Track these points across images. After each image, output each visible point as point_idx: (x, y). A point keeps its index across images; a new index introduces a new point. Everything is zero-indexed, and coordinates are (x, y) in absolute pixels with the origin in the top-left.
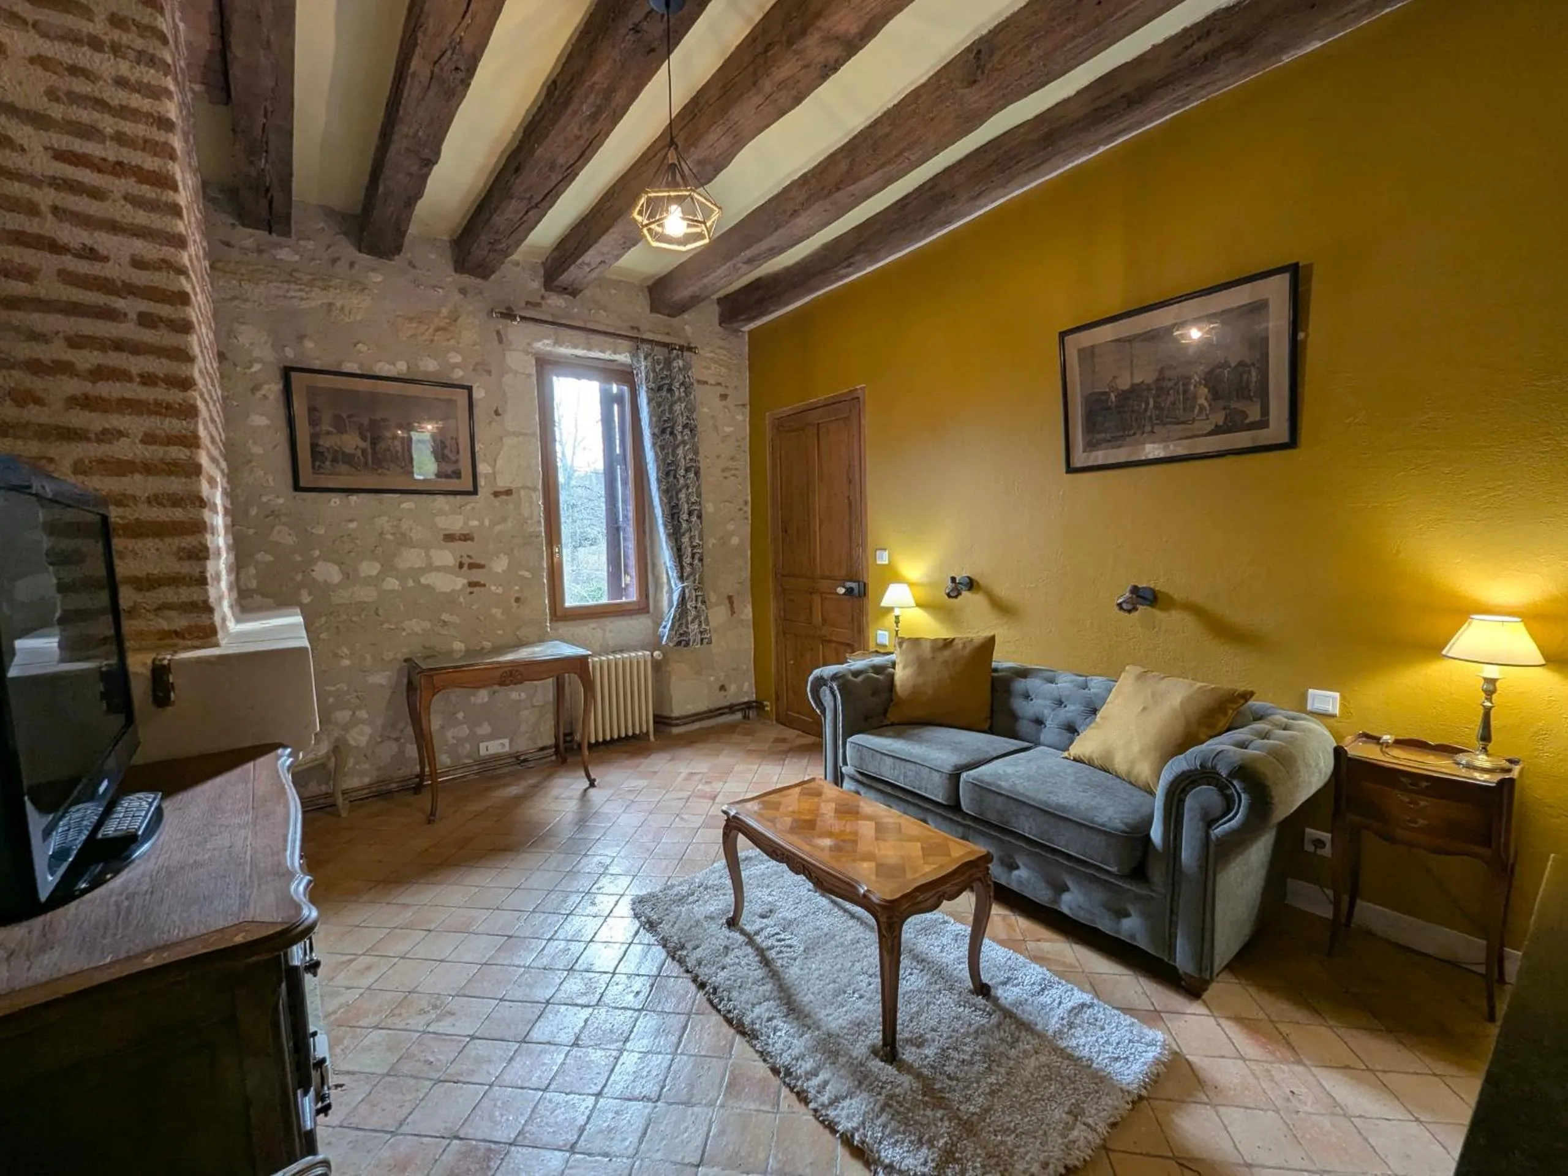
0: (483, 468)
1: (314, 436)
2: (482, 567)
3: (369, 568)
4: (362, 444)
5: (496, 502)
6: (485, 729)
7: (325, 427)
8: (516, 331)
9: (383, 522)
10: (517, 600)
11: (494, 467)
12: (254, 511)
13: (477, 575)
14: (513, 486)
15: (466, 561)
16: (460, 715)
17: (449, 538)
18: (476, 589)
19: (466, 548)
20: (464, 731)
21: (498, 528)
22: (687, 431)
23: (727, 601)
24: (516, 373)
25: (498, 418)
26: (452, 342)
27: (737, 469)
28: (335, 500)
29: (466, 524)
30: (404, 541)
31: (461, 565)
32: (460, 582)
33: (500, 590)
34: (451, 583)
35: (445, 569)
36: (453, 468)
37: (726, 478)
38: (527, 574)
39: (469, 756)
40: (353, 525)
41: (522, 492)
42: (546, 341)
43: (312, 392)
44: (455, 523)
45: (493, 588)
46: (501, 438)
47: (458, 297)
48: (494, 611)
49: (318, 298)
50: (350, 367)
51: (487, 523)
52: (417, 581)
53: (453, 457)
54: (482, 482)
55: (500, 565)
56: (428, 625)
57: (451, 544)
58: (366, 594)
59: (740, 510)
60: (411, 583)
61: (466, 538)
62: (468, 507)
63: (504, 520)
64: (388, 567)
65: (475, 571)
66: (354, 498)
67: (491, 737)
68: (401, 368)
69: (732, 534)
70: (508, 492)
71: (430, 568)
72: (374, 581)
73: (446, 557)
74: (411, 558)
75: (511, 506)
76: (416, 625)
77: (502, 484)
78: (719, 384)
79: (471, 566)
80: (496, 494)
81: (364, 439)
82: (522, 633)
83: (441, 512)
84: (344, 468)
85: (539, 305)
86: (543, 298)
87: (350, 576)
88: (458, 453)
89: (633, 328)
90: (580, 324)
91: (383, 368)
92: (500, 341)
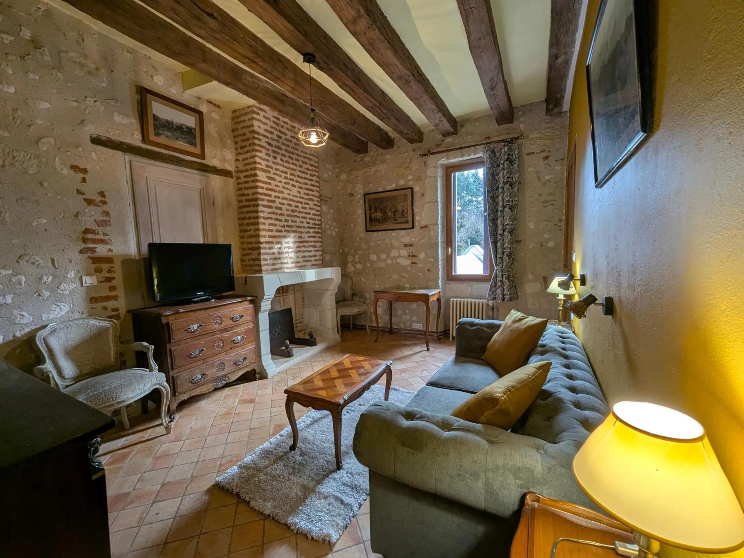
0: (417, 218)
1: (370, 214)
2: (416, 256)
3: (383, 256)
4: (382, 215)
5: (421, 231)
6: (415, 318)
7: (373, 211)
8: (431, 159)
9: (387, 241)
10: (428, 270)
11: (421, 217)
12: (358, 239)
13: (414, 260)
14: (428, 224)
15: (411, 254)
16: (407, 311)
17: (406, 245)
18: (414, 265)
19: (411, 249)
20: (408, 317)
21: (421, 242)
22: (507, 186)
23: (542, 280)
24: (430, 177)
25: (423, 197)
26: (409, 172)
27: (554, 200)
28: (375, 234)
29: (411, 240)
30: (393, 247)
31: (409, 256)
32: (408, 262)
33: (422, 266)
34: (405, 262)
35: (403, 257)
36: (406, 219)
37: (545, 207)
38: (432, 260)
39: (409, 327)
40: (380, 242)
41: (431, 226)
42: (444, 160)
43: (370, 200)
44: (407, 240)
45: (420, 265)
46: (423, 205)
47: (412, 153)
48: (420, 274)
49: (373, 169)
50: (380, 190)
51: (417, 239)
52: (396, 261)
53: (406, 215)
54: (416, 224)
55: (422, 256)
56: (398, 277)
57: (406, 248)
58: (382, 265)
59: (556, 225)
60: (394, 262)
61: (411, 245)
62: (411, 234)
63: (424, 238)
64: (388, 256)
65: (414, 258)
66: (380, 233)
67: (416, 322)
68: (394, 186)
69: (549, 240)
70: (426, 227)
71: (400, 256)
72: (385, 260)
73: (404, 252)
74: (394, 253)
75: (427, 232)
76: (395, 276)
77: (423, 224)
78: (542, 151)
79: (413, 256)
80: (422, 228)
81: (382, 213)
82: (429, 283)
83: (403, 236)
84: (377, 223)
85: (441, 144)
86: (443, 141)
87: (379, 258)
88: (408, 213)
89: (486, 138)
90: (459, 146)
91: (389, 188)
92: (425, 166)
